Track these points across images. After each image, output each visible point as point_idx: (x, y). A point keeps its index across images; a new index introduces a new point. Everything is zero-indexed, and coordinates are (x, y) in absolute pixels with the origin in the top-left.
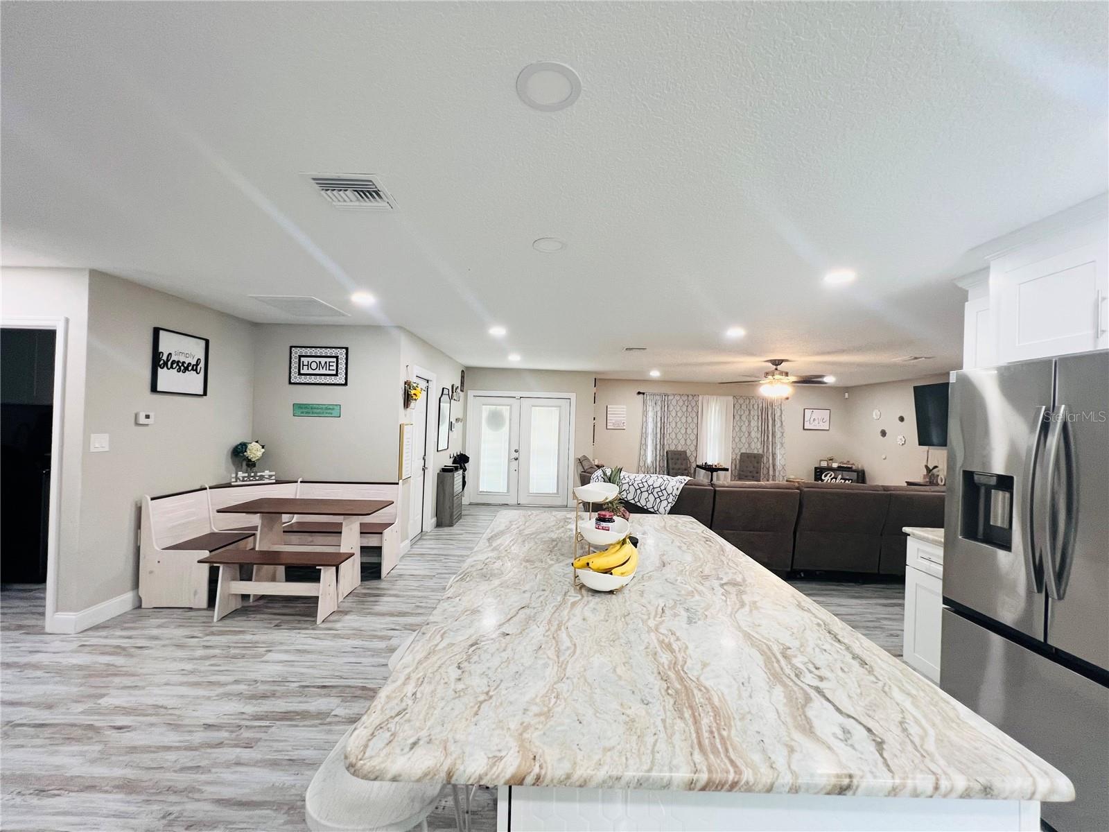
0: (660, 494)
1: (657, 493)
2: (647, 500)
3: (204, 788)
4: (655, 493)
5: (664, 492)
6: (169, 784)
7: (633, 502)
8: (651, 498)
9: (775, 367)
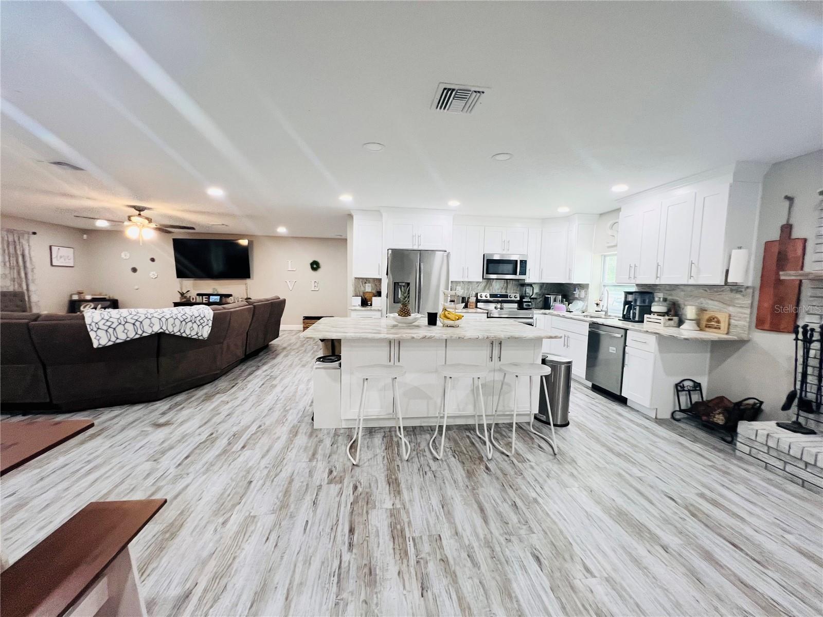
0: (202, 321)
1: (199, 321)
2: (192, 329)
3: (482, 536)
4: (197, 322)
5: (204, 319)
6: (489, 560)
7: (178, 334)
8: (195, 326)
9: (138, 212)
